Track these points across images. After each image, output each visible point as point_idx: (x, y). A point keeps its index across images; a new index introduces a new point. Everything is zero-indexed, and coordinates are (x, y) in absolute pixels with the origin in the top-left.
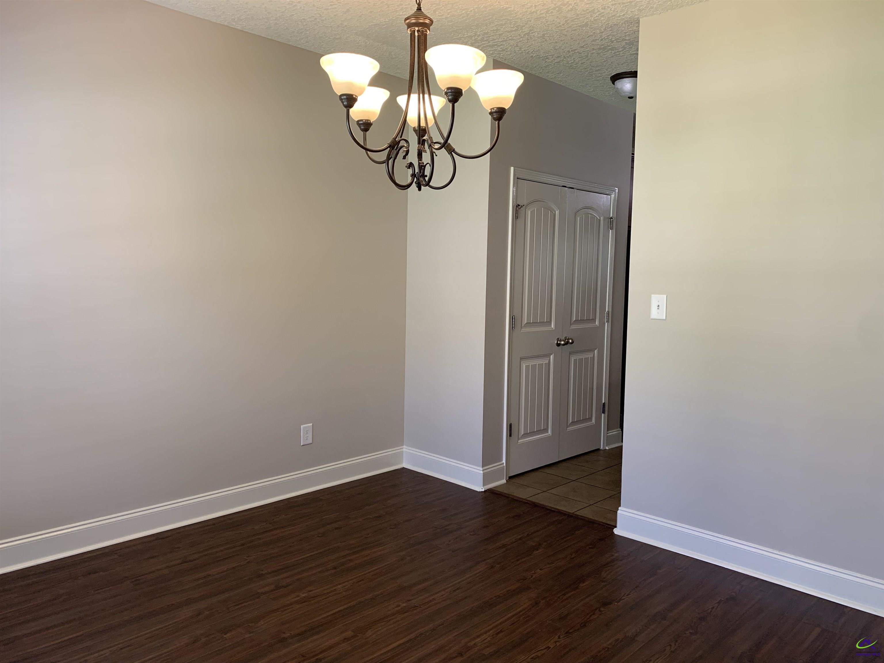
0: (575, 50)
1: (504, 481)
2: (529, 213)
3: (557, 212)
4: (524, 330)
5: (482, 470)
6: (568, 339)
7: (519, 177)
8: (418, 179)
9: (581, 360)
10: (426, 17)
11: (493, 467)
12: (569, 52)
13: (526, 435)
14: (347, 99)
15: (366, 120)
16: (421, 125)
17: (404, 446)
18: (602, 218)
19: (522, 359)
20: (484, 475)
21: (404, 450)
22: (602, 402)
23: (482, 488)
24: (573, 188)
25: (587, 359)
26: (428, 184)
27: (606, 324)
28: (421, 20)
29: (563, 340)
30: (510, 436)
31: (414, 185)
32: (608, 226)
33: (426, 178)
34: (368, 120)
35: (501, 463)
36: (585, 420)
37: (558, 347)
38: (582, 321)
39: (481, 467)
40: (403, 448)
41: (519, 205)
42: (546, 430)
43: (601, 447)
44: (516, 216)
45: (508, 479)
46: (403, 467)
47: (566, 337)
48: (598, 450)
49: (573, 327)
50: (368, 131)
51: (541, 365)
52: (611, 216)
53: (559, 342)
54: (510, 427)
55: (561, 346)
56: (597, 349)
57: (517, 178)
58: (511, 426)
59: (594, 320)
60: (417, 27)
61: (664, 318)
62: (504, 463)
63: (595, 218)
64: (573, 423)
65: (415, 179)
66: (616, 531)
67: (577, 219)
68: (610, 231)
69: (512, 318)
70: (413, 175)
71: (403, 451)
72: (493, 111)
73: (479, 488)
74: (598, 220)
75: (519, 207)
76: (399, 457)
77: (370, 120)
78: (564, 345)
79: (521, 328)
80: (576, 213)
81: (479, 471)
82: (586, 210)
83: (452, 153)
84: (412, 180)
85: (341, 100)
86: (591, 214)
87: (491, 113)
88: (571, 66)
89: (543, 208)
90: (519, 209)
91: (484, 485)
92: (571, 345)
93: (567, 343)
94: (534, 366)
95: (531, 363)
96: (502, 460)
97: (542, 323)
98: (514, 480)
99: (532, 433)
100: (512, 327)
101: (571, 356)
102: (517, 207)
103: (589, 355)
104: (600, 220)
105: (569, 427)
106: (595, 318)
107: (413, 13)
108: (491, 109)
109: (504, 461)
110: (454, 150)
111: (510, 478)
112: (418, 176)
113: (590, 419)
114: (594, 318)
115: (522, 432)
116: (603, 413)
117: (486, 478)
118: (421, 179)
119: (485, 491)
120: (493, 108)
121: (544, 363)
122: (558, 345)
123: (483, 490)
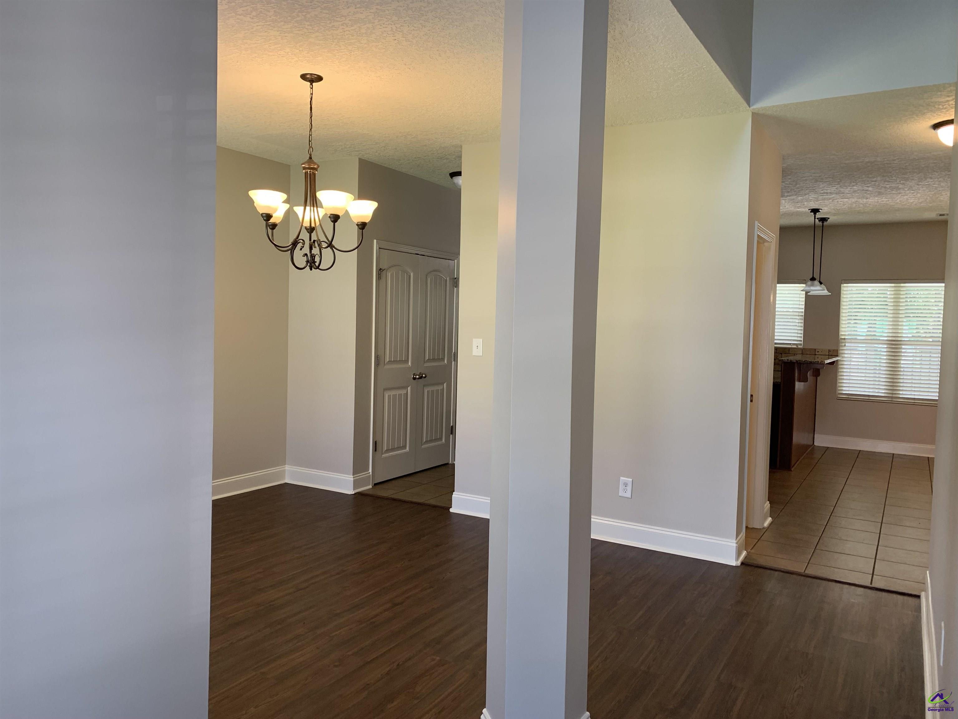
0: (420, 158)
1: (370, 487)
2: (389, 275)
3: (412, 275)
4: (387, 367)
5: (353, 477)
6: (422, 374)
7: (381, 247)
8: (310, 264)
9: (433, 391)
10: (315, 164)
11: (362, 475)
12: (415, 158)
13: (388, 451)
14: (266, 216)
15: (273, 223)
16: (312, 226)
17: (286, 466)
18: (448, 279)
19: (385, 390)
20: (354, 481)
21: (286, 468)
22: (451, 425)
23: (353, 491)
24: (424, 255)
25: (437, 391)
26: (318, 268)
27: (453, 362)
28: (312, 166)
29: (419, 375)
30: (376, 450)
31: (308, 267)
32: (453, 286)
33: (316, 263)
34: (275, 223)
35: (368, 472)
36: (436, 440)
37: (414, 381)
38: (434, 360)
39: (351, 475)
40: (285, 467)
41: (381, 269)
42: (405, 447)
43: (449, 462)
44: (379, 277)
45: (373, 485)
46: (286, 483)
47: (421, 373)
48: (447, 464)
49: (426, 365)
50: (274, 229)
51: (400, 395)
52: (455, 277)
53: (415, 377)
54: (375, 444)
55: (416, 380)
56: (446, 383)
57: (380, 248)
58: (376, 442)
59: (443, 359)
60: (309, 170)
61: (482, 355)
62: (370, 473)
63: (443, 278)
64: (427, 442)
65: (309, 264)
66: (451, 510)
67: (428, 279)
68: (455, 288)
69: (377, 357)
70: (307, 262)
71: (285, 470)
72: (359, 224)
73: (350, 491)
74: (445, 280)
75: (382, 270)
76: (282, 474)
77: (276, 223)
78: (418, 378)
79: (384, 365)
80: (427, 276)
81: (350, 478)
82: (435, 272)
83: (333, 248)
84: (306, 265)
85: (263, 217)
86: (439, 275)
87: (357, 225)
88: (419, 166)
89: (400, 272)
90: (381, 273)
91: (354, 490)
92: (424, 379)
93: (421, 378)
94: (395, 396)
95: (393, 393)
96: (369, 470)
97: (401, 362)
98: (377, 486)
99: (393, 450)
100: (377, 364)
101: (424, 388)
102: (380, 271)
103: (440, 387)
104: (446, 280)
105: (423, 445)
106: (445, 357)
107: (306, 161)
108: (357, 223)
109: (370, 471)
110: (334, 247)
111: (375, 484)
112: (311, 262)
113: (441, 439)
114: (443, 357)
115: (385, 448)
116: (451, 434)
117: (356, 484)
118: (313, 264)
119: (355, 494)
120: (359, 222)
121: (403, 393)
122: (414, 379)
123: (353, 493)
